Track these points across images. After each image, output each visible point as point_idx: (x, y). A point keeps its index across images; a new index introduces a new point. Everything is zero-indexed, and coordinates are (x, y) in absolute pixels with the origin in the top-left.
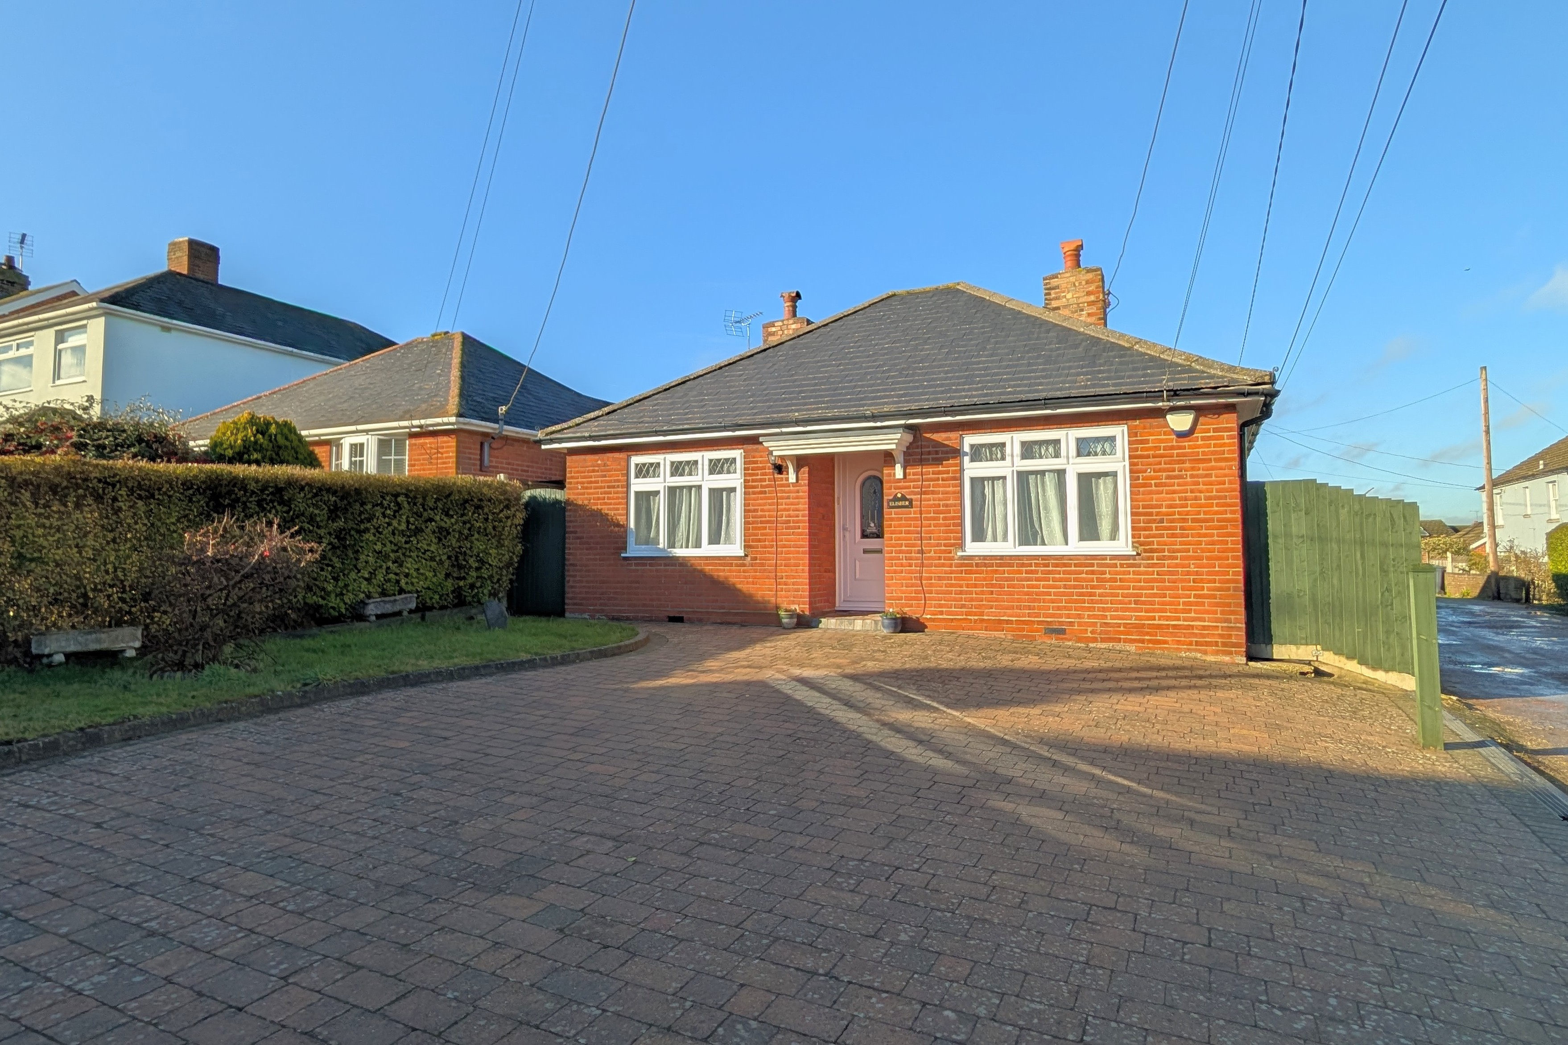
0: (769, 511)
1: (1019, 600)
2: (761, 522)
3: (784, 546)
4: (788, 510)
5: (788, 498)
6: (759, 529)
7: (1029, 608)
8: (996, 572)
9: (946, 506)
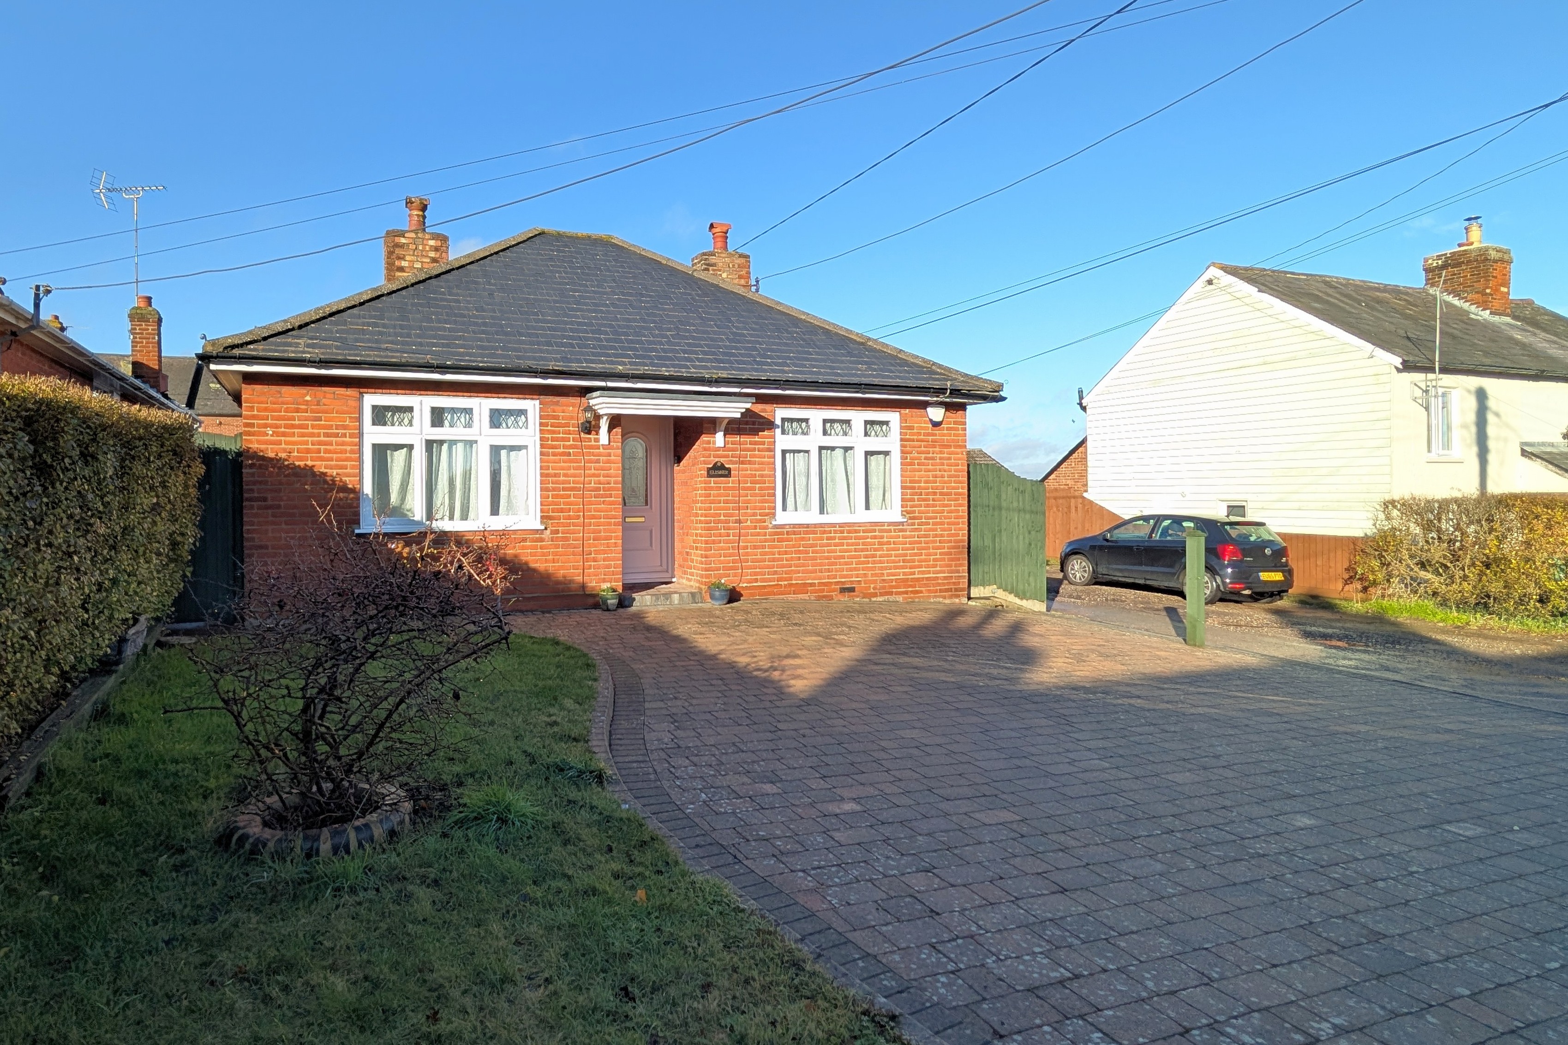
0: (574, 476)
1: (821, 564)
2: (564, 489)
3: (594, 517)
4: (599, 475)
5: (598, 461)
6: (562, 497)
7: (829, 571)
8: (803, 539)
9: (762, 476)
